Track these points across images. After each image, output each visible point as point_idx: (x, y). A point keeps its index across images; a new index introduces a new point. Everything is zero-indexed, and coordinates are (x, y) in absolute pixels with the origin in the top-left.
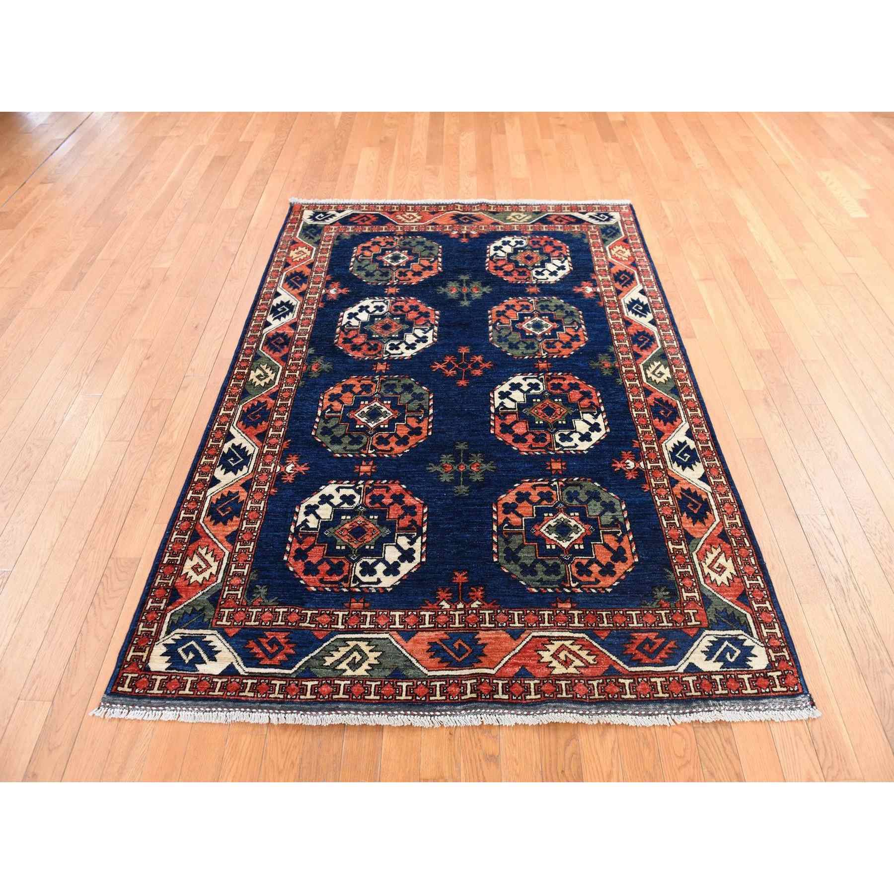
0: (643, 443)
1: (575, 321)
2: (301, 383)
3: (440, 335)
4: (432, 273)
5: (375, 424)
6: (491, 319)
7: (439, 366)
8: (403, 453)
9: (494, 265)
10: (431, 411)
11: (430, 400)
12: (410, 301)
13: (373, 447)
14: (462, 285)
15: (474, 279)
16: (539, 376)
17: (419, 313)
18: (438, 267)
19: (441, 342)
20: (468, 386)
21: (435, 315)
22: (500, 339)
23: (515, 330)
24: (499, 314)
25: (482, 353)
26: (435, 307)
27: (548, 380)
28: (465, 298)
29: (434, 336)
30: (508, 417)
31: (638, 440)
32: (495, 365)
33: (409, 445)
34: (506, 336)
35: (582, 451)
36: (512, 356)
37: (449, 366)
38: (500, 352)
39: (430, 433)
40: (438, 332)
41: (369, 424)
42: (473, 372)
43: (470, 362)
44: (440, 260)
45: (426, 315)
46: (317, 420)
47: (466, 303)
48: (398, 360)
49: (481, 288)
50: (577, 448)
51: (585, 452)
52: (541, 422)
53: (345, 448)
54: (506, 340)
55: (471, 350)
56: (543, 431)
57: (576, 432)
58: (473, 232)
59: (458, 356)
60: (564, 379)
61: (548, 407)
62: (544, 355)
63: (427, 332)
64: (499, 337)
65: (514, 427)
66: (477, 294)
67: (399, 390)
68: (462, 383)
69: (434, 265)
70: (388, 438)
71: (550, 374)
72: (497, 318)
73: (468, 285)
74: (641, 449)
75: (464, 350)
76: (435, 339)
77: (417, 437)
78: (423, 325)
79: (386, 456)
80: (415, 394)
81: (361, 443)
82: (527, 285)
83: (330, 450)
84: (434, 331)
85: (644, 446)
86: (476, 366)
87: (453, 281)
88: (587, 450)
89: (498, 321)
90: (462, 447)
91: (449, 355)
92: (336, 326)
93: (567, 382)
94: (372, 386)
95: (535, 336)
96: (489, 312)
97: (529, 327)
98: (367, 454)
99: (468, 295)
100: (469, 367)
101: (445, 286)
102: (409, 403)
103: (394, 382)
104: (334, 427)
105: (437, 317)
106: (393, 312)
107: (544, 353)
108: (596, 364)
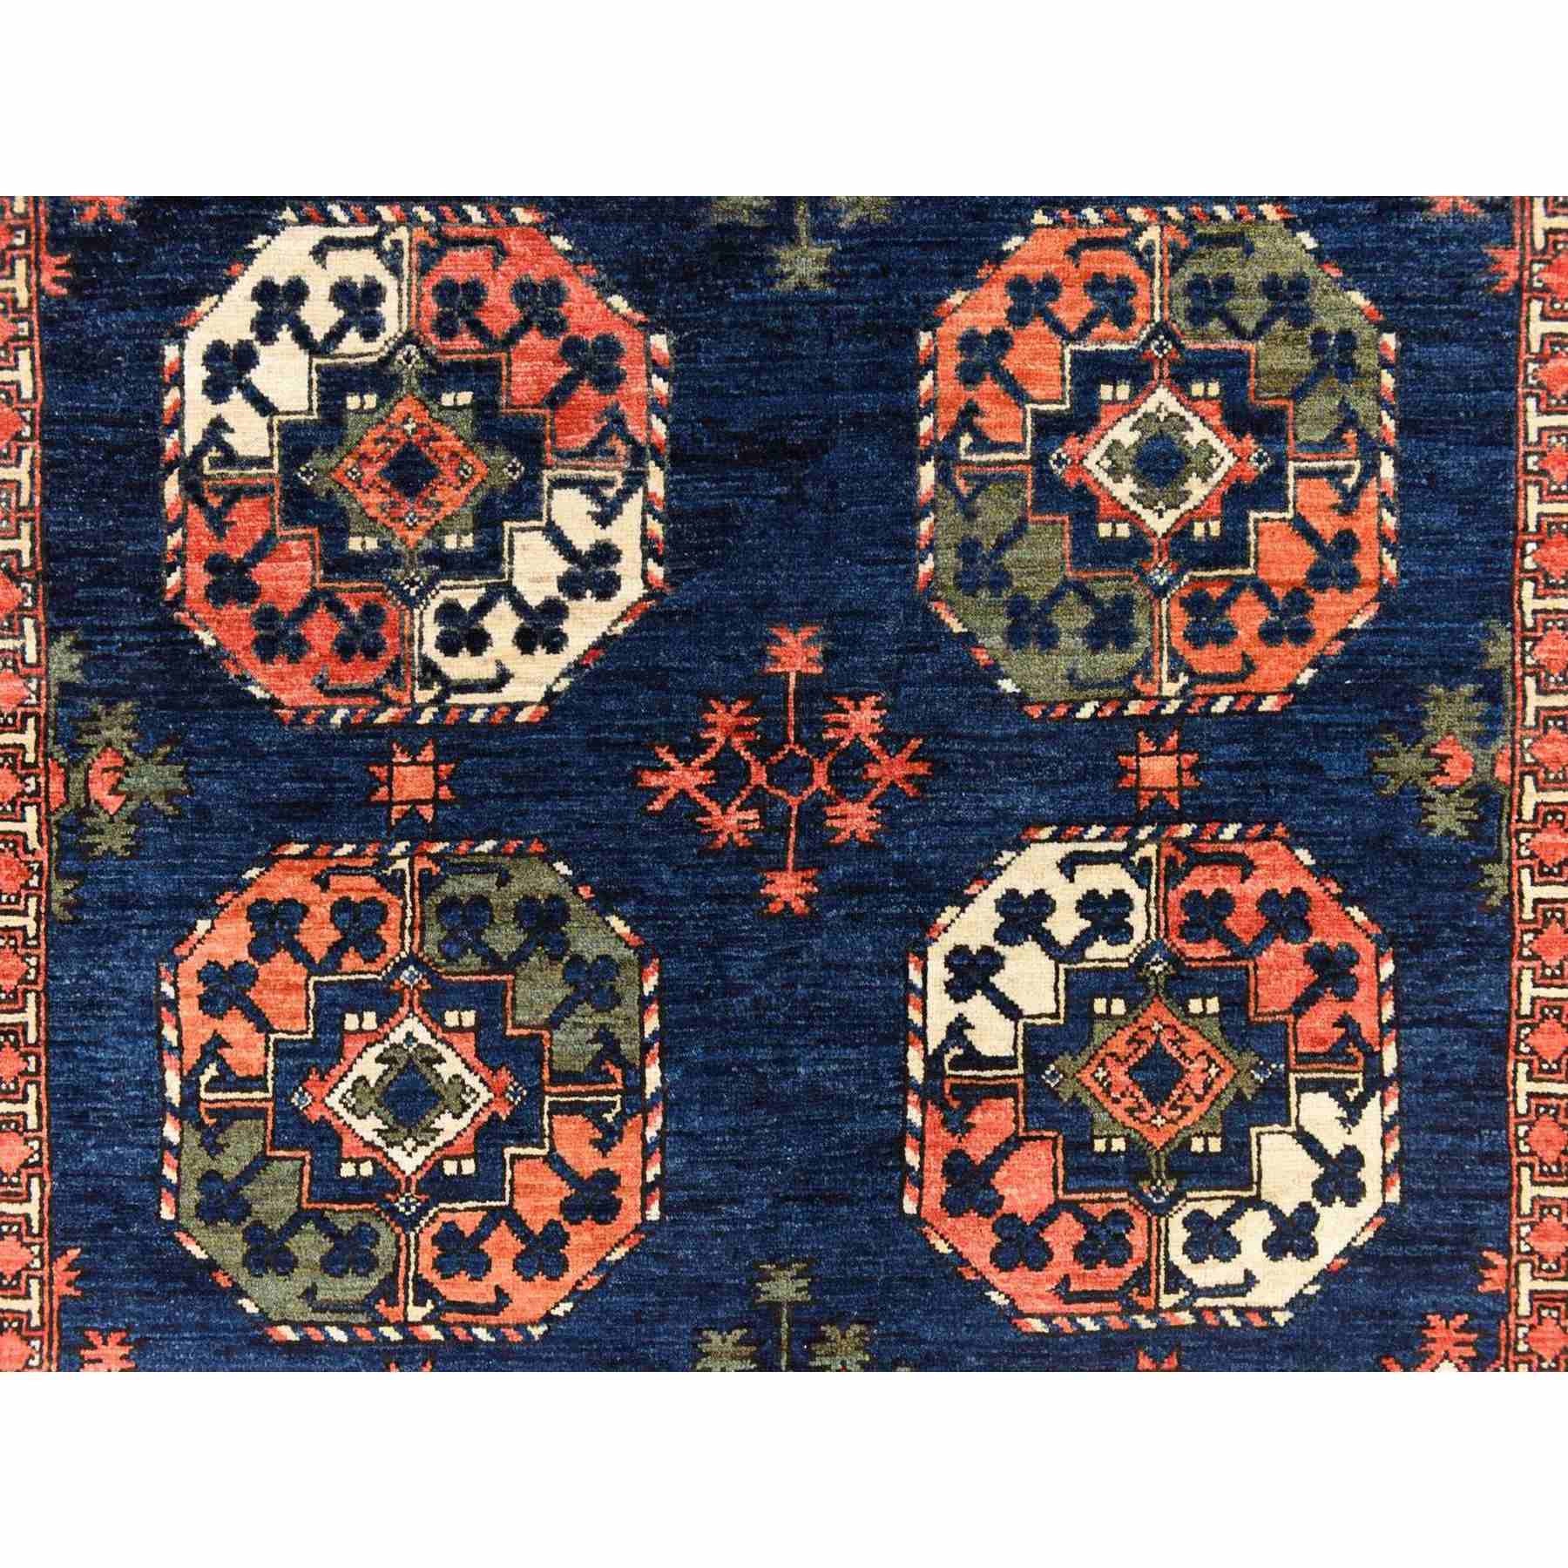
0: (1525, 1269)
1: (1352, 419)
2: (58, 889)
5: (424, 1152)
6: (931, 406)
7: (678, 775)
8: (548, 1318)
10: (653, 1076)
11: (644, 1002)
13: (424, 1291)
16: (1135, 845)
17: (566, 350)
20: (813, 914)
21: (648, 372)
22: (969, 570)
23: (1048, 488)
24: (973, 354)
25: (883, 677)
27: (1173, 875)
29: (646, 544)
30: (978, 1116)
31: (1507, 1253)
32: (937, 766)
33: (569, 1278)
34: (1001, 544)
35: (1265, 1312)
36: (1022, 699)
37: (726, 775)
38: (963, 667)
39: (654, 1211)
40: (667, 514)
41: (396, 1153)
42: (831, 817)
43: (821, 749)
45: (606, 364)
46: (171, 1132)
50: (1254, 1298)
51: (1281, 1318)
52: (1119, 1145)
53: (310, 1293)
54: (998, 580)
55: (829, 657)
56: (1121, 1200)
57: (1257, 1203)
59: (767, 702)
60: (1247, 867)
61: (1156, 1053)
62: (1173, 694)
63: (616, 506)
64: (966, 551)
65: (1001, 1175)
67: (505, 938)
68: (787, 889)
70: (481, 1235)
71: (1186, 830)
74: (1505, 1300)
75: (794, 654)
76: (656, 571)
77: (600, 1230)
78: (590, 452)
79: (482, 1334)
80: (578, 962)
81: (371, 1263)
83: (250, 1307)
84: (649, 507)
85: (1527, 1283)
86: (850, 772)
88: (1291, 1305)
89: (967, 418)
90: (784, 1288)
91: (728, 695)
92: (153, 464)
93: (1254, 888)
94: (382, 913)
95: (1139, 545)
96: (924, 342)
97: (1116, 473)
98: (403, 1325)
100: (820, 780)
102: (553, 1024)
103: (481, 884)
104: (247, 1175)
105: (659, 386)
106: (434, 342)
107: (1173, 677)
108: (1409, 762)
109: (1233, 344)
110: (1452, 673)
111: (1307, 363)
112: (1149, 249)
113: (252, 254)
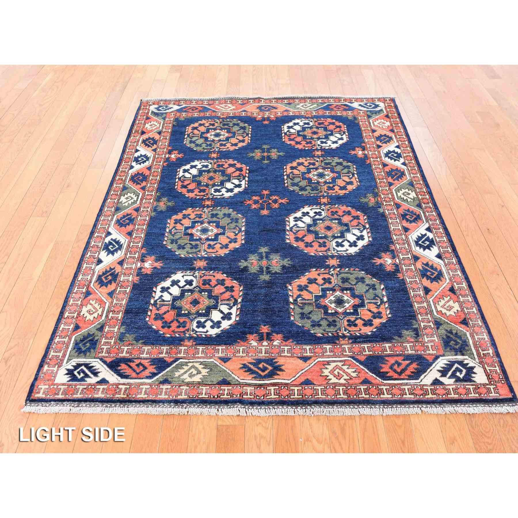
1: (172, 235)
3: (283, 223)
4: (297, 282)
6: (242, 236)
7: (283, 201)
8: (225, 253)
9: (233, 294)
10: (285, 177)
11: (287, 183)
12: (314, 251)
14: (268, 268)
15: (256, 276)
16: (213, 197)
17: (304, 240)
18: (293, 289)
19: (282, 217)
20: (262, 190)
21: (290, 239)
22: (237, 220)
23: (223, 228)
24: (235, 241)
25: (251, 210)
26: (291, 247)
27: (207, 194)
28: (264, 254)
29: (289, 222)
30: (238, 175)
32: (242, 202)
33: (229, 249)
34: (231, 223)
36: (229, 209)
37: (275, 201)
38: (239, 211)
39: (285, 167)
40: (285, 225)
42: (259, 198)
43: (261, 204)
44: (291, 300)
45: (297, 239)
47: (264, 250)
48: (313, 205)
49: (249, 265)
51: (353, 254)
52: (218, 173)
54: (232, 219)
55: (260, 212)
58: (254, 343)
59: (269, 208)
60: (196, 195)
61: (211, 180)
62: (205, 210)
63: (294, 225)
64: (237, 222)
65: (235, 170)
66: (253, 259)
67: (308, 188)
68: (265, 192)
69: (297, 293)
71: (204, 198)
72: (237, 237)
73: (261, 268)
75: (265, 212)
76: (287, 219)
77: (234, 244)
78: (299, 231)
80: (297, 186)
82: (205, 269)
84: (289, 225)
86: (256, 202)
87: (276, 273)
89: (236, 235)
91: (275, 209)
92: (371, 228)
93: (195, 193)
95: (209, 223)
96: (243, 242)
97: (212, 230)
98: (201, 255)
99: (261, 258)
100: (261, 202)
101: (284, 267)
102: (228, 224)
103: (313, 192)
105: (288, 237)
106: (326, 241)
107: (205, 211)
108: (170, 204)
109: (191, 242)
110: (161, 212)
111: (179, 241)
112: (204, 252)
113: (359, 250)
